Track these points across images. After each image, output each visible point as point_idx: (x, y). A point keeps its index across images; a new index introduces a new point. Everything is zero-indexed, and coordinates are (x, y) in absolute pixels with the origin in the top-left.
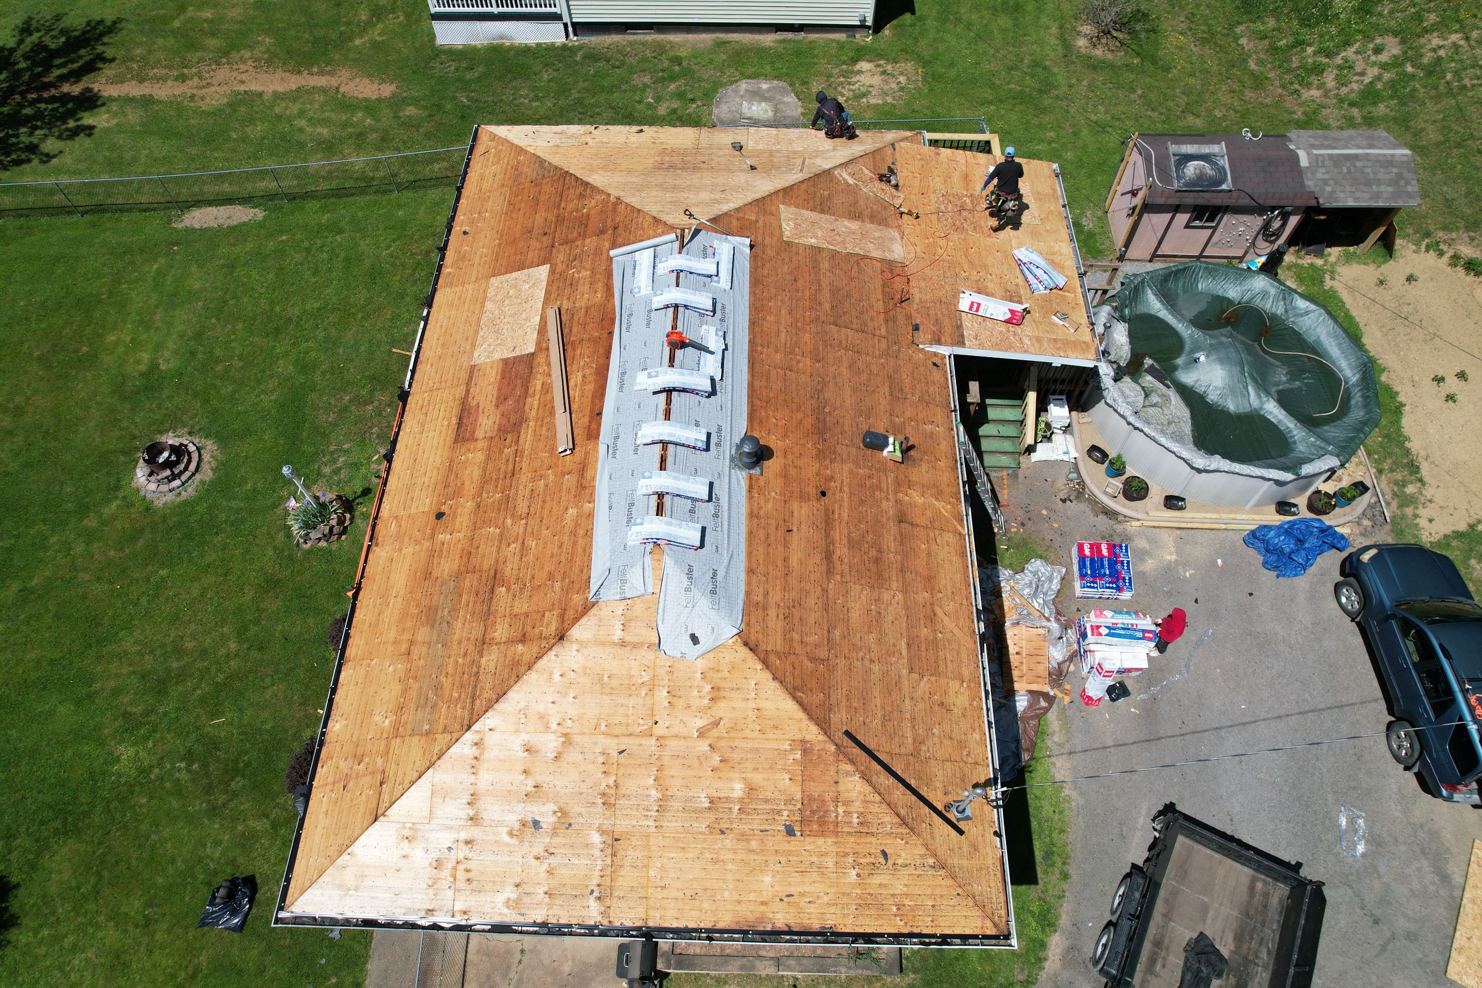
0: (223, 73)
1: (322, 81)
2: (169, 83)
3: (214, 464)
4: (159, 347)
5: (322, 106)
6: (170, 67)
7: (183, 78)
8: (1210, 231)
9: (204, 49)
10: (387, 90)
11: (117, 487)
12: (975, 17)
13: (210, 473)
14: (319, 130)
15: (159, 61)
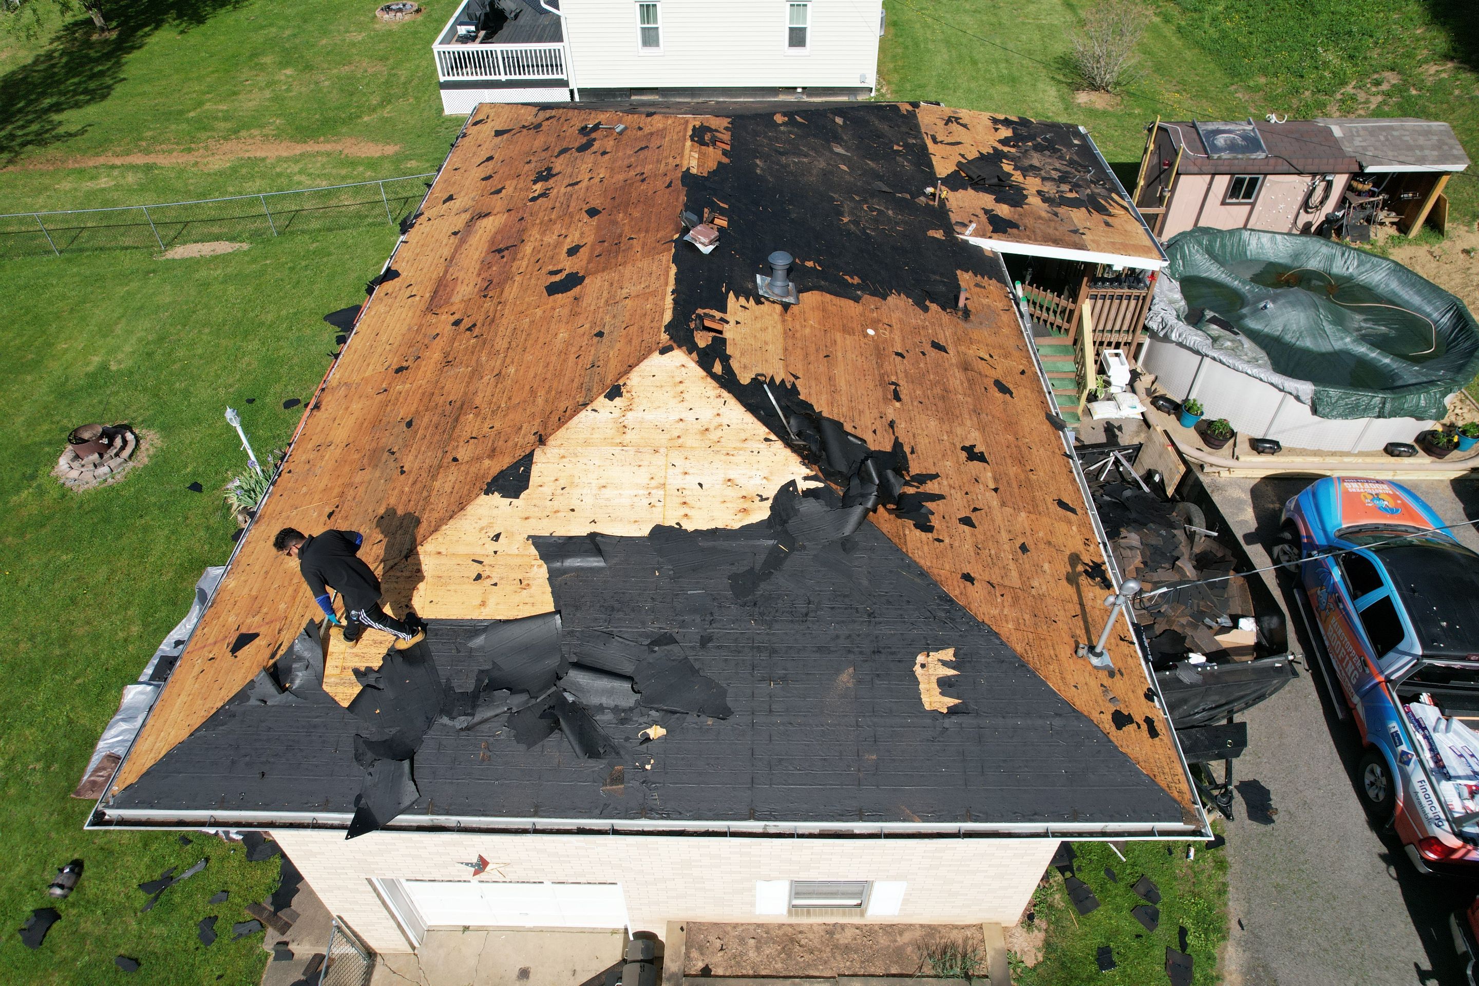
0: (228, 146)
1: (328, 147)
2: (175, 154)
3: (151, 452)
4: (112, 351)
5: (323, 165)
6: (177, 144)
7: (190, 150)
8: (1248, 207)
9: (213, 129)
10: (390, 150)
11: (33, 477)
12: (973, 85)
13: (146, 460)
14: (318, 181)
15: (169, 139)
